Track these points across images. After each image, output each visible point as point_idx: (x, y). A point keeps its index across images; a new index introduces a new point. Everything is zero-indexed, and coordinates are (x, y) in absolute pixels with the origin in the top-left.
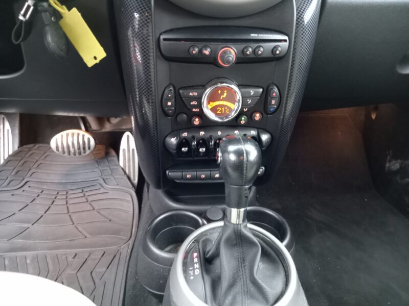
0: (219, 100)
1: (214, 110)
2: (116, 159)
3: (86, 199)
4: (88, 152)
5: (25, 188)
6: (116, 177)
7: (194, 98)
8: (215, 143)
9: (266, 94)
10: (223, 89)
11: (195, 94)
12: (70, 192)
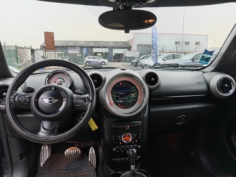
0: (126, 137)
1: (125, 140)
2: (87, 158)
3: (76, 175)
4: (78, 156)
5: (53, 172)
6: (87, 165)
7: (120, 137)
8: (126, 149)
9: (138, 135)
10: (127, 134)
11: (120, 136)
12: (69, 173)
